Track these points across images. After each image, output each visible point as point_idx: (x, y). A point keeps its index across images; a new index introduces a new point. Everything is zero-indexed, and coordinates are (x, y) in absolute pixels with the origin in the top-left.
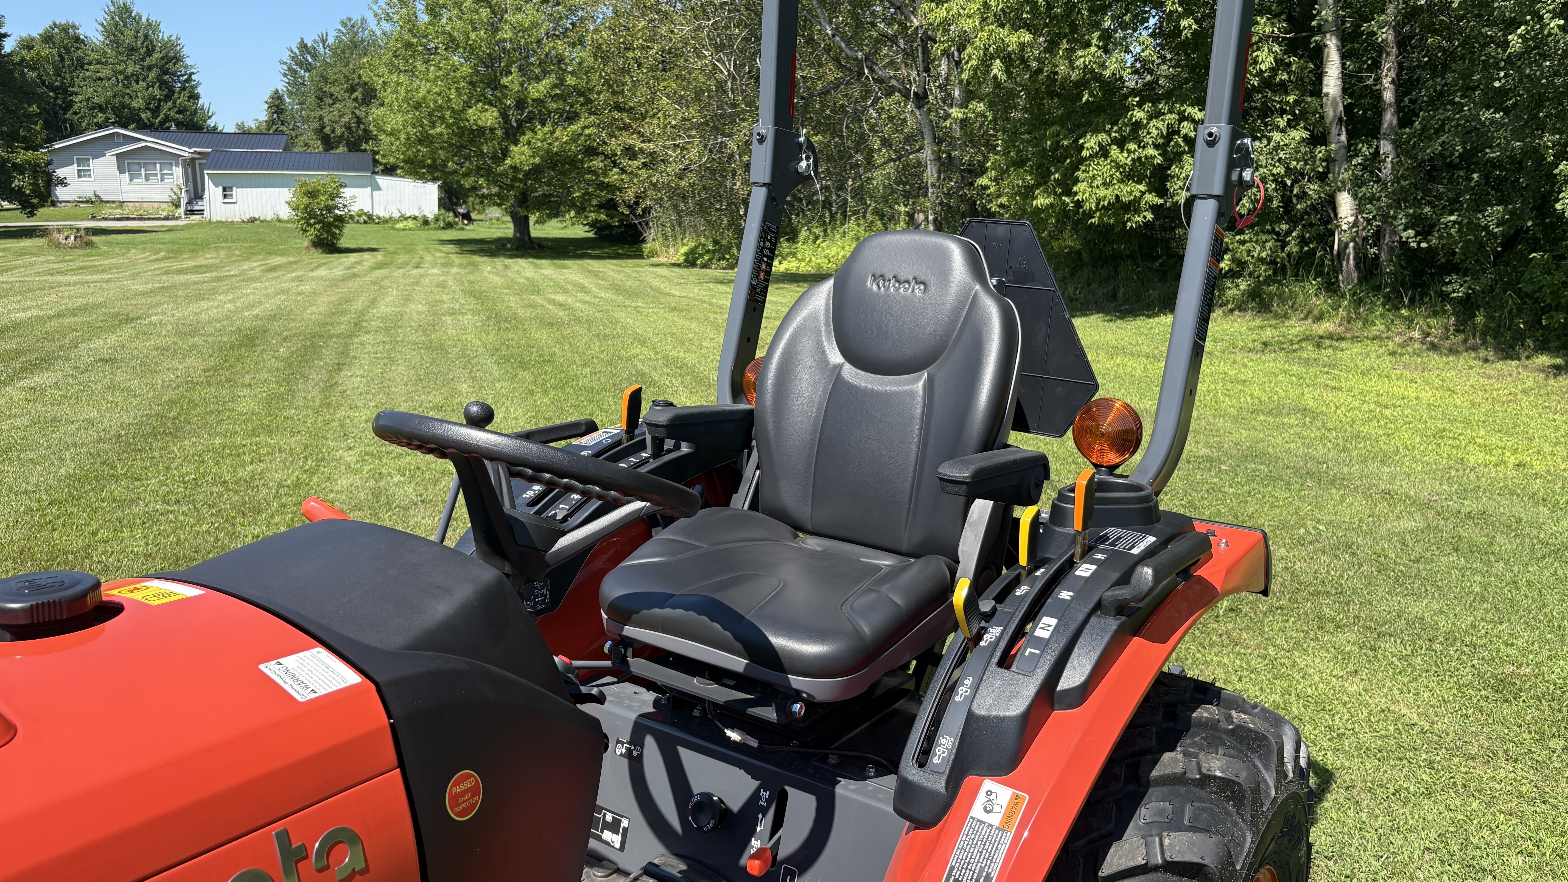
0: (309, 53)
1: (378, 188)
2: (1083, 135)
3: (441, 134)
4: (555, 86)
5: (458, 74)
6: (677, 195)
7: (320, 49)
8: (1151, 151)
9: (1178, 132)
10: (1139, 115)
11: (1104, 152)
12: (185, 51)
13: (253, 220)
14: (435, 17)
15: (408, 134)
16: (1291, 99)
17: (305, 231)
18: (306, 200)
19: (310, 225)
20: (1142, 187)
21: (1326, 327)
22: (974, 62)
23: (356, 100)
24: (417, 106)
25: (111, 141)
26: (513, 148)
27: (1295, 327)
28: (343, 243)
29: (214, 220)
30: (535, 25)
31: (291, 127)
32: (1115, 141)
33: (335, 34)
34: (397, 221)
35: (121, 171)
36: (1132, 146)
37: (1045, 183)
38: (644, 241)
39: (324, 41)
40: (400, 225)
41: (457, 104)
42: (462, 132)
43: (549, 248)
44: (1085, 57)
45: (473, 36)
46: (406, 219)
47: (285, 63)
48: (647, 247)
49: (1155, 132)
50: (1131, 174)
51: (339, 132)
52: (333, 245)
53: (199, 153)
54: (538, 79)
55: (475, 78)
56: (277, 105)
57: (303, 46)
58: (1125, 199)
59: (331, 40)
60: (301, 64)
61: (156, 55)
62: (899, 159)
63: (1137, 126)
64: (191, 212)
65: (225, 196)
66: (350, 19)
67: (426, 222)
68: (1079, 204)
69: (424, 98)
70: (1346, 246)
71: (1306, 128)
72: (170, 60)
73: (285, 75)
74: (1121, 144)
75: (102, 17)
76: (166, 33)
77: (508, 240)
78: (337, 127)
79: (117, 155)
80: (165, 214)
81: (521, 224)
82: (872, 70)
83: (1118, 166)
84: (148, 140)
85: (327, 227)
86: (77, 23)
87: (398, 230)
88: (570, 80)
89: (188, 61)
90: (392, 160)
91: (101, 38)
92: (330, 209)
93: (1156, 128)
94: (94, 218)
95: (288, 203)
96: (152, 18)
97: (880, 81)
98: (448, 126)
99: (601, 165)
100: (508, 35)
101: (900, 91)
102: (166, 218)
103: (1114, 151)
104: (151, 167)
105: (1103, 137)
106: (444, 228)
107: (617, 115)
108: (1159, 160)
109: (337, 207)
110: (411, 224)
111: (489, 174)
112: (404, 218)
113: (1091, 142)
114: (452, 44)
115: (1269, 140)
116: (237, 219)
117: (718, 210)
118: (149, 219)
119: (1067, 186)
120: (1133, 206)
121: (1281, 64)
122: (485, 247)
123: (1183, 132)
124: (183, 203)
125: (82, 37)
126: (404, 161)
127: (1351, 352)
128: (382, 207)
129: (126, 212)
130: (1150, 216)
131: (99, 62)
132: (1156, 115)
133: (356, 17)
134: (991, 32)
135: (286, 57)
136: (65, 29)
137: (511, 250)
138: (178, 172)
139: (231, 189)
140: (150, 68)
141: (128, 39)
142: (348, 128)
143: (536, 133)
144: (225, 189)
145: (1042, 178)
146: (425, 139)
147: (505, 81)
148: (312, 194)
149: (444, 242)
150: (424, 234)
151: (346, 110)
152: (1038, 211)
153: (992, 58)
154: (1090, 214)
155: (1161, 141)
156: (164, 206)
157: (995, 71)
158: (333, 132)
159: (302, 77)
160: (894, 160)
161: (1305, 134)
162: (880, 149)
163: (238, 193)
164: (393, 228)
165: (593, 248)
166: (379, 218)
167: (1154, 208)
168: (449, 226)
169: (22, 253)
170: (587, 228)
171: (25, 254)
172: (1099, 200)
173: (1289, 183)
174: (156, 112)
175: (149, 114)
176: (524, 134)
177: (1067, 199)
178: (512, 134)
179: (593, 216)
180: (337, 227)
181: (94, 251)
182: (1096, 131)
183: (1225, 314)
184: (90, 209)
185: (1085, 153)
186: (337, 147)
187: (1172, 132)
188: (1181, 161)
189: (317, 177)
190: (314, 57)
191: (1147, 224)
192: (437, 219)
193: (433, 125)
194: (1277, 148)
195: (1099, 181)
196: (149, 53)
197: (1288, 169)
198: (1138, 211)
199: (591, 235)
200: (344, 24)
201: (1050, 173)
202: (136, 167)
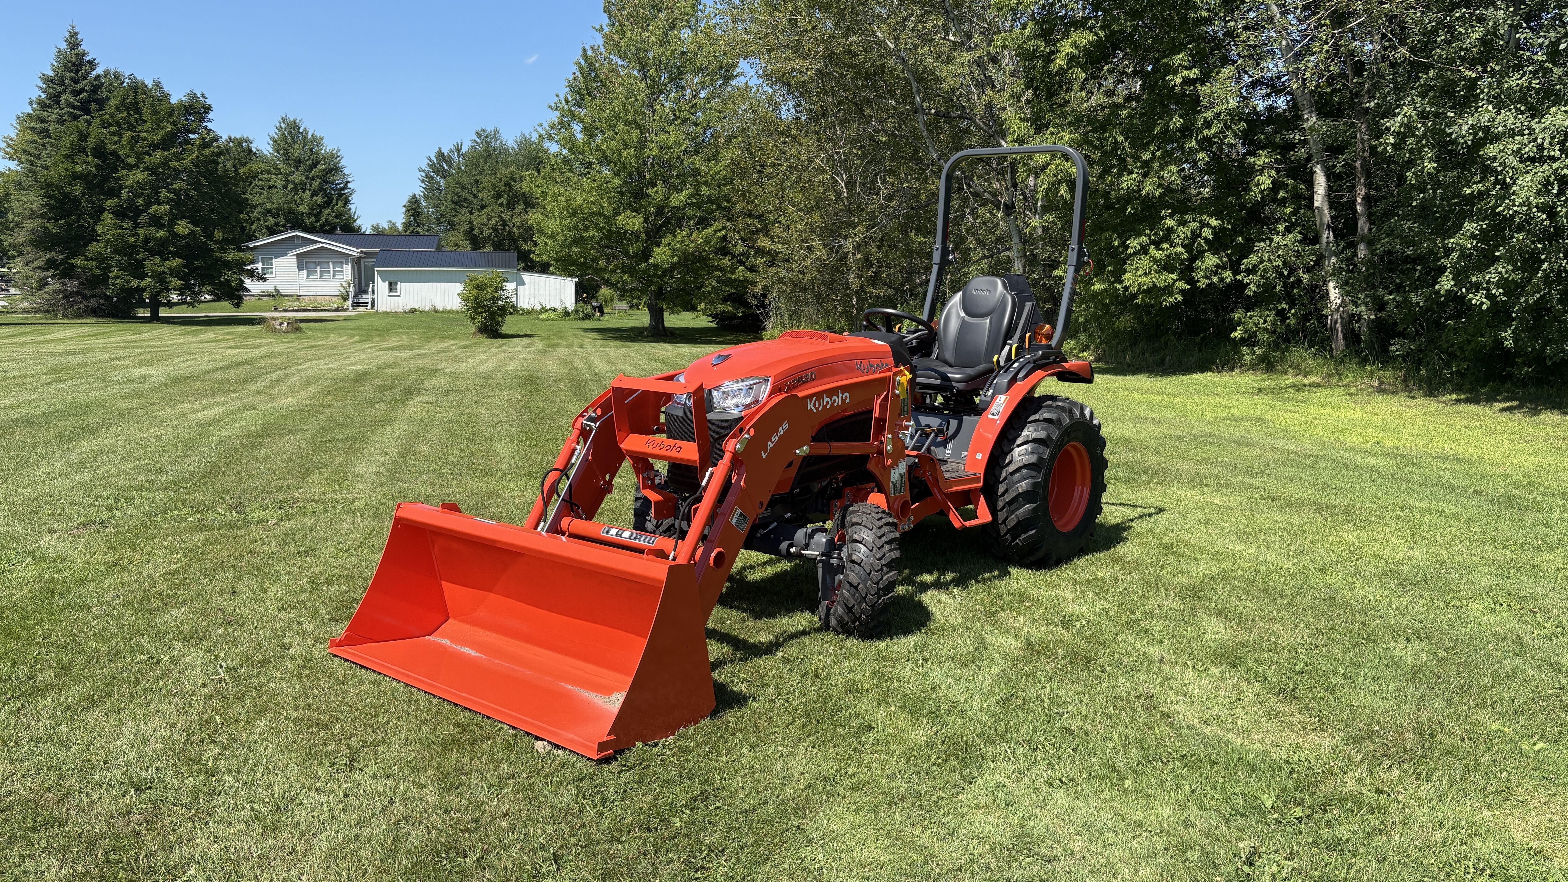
0: (446, 162)
1: (523, 283)
2: (1130, 237)
3: (593, 236)
4: (692, 196)
5: (610, 186)
6: (799, 287)
7: (455, 157)
8: (1179, 249)
9: (1200, 236)
10: (1170, 223)
11: (1144, 250)
12: (343, 163)
13: (413, 311)
14: (591, 137)
15: (565, 236)
16: (1288, 211)
17: (473, 319)
18: (475, 292)
19: (478, 313)
20: (1174, 276)
21: (1313, 379)
22: (1045, 186)
23: (501, 205)
24: (574, 213)
25: (291, 243)
26: (656, 249)
27: (1290, 379)
28: (505, 330)
29: (380, 310)
30: (677, 143)
31: (426, 228)
32: (1153, 243)
33: (470, 144)
34: (540, 313)
35: (300, 268)
36: (1165, 246)
37: (1102, 273)
38: (764, 329)
39: (459, 150)
40: (543, 316)
41: (608, 210)
42: (609, 235)
43: (680, 336)
44: (1127, 181)
45: (625, 153)
46: (547, 311)
47: (424, 171)
48: (767, 334)
49: (1182, 236)
50: (1167, 266)
51: (487, 233)
52: (496, 331)
53: (365, 253)
54: (678, 190)
55: (624, 189)
56: (413, 208)
57: (440, 155)
58: (1162, 284)
59: (464, 149)
60: (437, 172)
61: (320, 167)
62: (992, 256)
63: (1170, 230)
64: (356, 304)
65: (391, 290)
66: (484, 131)
67: (567, 314)
68: (1126, 288)
69: (581, 205)
70: (1336, 322)
71: (1300, 233)
72: (330, 171)
73: (423, 181)
74: (1157, 244)
75: (274, 132)
76: (329, 146)
77: (645, 329)
78: (485, 229)
79: (297, 255)
80: (335, 306)
81: (657, 314)
82: (969, 186)
83: (1155, 261)
84: (323, 242)
85: (492, 315)
86: (251, 138)
87: (542, 320)
88: (705, 190)
89: (346, 171)
90: (545, 258)
91: (271, 150)
92: (494, 299)
93: (1183, 232)
94: (276, 309)
95: (459, 295)
96: (318, 134)
97: (976, 195)
98: (600, 230)
99: (729, 263)
100: (655, 152)
101: (992, 203)
102: (337, 310)
103: (1152, 250)
104: (325, 265)
105: (1143, 239)
106: (582, 319)
107: (750, 221)
108: (1185, 256)
109: (499, 298)
110: (552, 315)
111: (630, 271)
112: (544, 310)
113: (1134, 244)
114: (604, 159)
115: (1271, 240)
116: (400, 310)
117: (833, 300)
118: (322, 310)
119: (1118, 276)
120: (1168, 290)
121: (1277, 185)
122: (625, 334)
123: (1204, 235)
124: (351, 295)
125: (254, 150)
126: (556, 260)
127: (1322, 394)
128: (526, 301)
129: (303, 304)
130: (1180, 298)
131: (269, 172)
132: (1183, 223)
133: (490, 129)
134: (1057, 165)
135: (424, 164)
136: (239, 143)
137: (647, 336)
138: (347, 269)
139: (396, 284)
140: (313, 179)
141: (297, 151)
142: (495, 230)
143: (675, 236)
144: (390, 284)
145: (1099, 270)
146: (578, 241)
147: (651, 191)
148: (480, 287)
149: (586, 330)
150: (567, 324)
151: (493, 215)
152: (1095, 295)
153: (1060, 182)
154: (1135, 296)
155: (1187, 242)
156: (334, 299)
157: (1062, 192)
158: (482, 233)
159: (438, 183)
160: (987, 257)
161: (1299, 237)
162: (975, 249)
163: (401, 287)
164: (538, 319)
165: (716, 336)
166: (523, 310)
167: (1183, 292)
168: (587, 317)
169: (246, 336)
170: (710, 319)
171: (249, 337)
172: (1139, 285)
173: (1286, 273)
174: (318, 216)
175: (313, 219)
176: (664, 236)
177: (1118, 286)
178: (654, 235)
179: (721, 307)
180: (500, 316)
181: (302, 335)
182: (1139, 234)
183: (1242, 372)
184: (272, 302)
185: (1130, 251)
186: (484, 247)
187: (1195, 235)
188: (1203, 257)
189: (483, 273)
190: (450, 165)
191: (1178, 303)
192: (577, 311)
193: (587, 229)
194: (1278, 247)
195: (1140, 272)
196: (315, 165)
197: (1284, 263)
198: (1171, 294)
199: (713, 325)
200: (478, 134)
201: (1105, 266)
202: (312, 265)
